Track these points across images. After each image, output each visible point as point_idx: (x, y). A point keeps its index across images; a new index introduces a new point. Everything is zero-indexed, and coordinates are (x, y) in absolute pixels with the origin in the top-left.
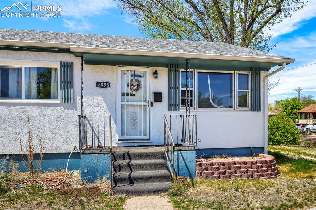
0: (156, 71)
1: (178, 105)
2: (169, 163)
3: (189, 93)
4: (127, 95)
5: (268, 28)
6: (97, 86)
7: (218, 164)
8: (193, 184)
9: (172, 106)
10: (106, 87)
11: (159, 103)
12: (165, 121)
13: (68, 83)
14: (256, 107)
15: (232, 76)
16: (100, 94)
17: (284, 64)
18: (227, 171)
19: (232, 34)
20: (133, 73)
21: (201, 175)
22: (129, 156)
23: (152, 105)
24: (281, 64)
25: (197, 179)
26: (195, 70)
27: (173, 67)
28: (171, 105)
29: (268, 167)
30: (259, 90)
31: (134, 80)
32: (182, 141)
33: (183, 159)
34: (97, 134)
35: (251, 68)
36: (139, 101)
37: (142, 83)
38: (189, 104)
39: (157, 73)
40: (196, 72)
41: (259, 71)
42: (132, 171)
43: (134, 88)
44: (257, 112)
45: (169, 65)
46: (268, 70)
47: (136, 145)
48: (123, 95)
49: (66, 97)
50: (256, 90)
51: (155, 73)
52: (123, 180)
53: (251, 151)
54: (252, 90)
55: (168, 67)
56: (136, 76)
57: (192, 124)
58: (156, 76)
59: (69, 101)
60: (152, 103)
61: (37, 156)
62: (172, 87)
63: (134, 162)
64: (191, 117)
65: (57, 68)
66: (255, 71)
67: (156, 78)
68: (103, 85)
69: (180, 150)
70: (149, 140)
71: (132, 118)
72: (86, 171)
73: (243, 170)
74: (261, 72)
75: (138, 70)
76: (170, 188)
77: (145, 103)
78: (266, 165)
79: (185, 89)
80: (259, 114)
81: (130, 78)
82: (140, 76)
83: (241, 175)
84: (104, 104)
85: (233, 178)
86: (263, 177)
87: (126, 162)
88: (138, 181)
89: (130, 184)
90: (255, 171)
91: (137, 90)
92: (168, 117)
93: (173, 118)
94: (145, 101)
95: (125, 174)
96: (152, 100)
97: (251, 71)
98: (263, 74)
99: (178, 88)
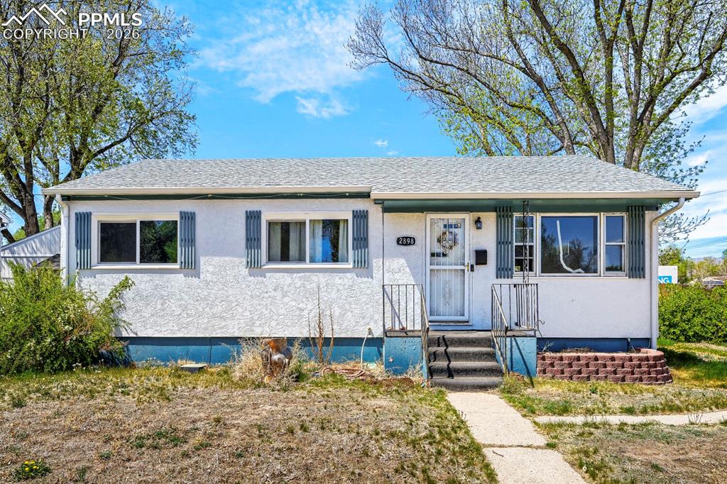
0: (479, 218)
1: (510, 269)
2: (498, 353)
3: (528, 252)
4: (438, 255)
5: (680, 113)
6: (398, 243)
7: (570, 358)
8: (532, 383)
9: (502, 271)
10: (410, 244)
11: (482, 266)
12: (494, 292)
13: (362, 241)
14: (637, 270)
15: (597, 219)
16: (403, 255)
17: (682, 200)
18: (584, 369)
19: (609, 129)
20: (446, 222)
21: (545, 373)
22: (445, 342)
23: (472, 270)
24: (677, 200)
25: (539, 378)
26: (538, 214)
27: (503, 211)
28: (501, 269)
29: (650, 366)
30: (643, 243)
31: (447, 233)
32: (516, 324)
33: (519, 349)
34: (397, 312)
35: (628, 207)
36: (455, 264)
37: (459, 237)
38: (527, 268)
39: (480, 222)
40: (538, 218)
41: (642, 210)
42: (450, 361)
43: (448, 246)
44: (638, 279)
45: (498, 209)
46: (657, 209)
47: (449, 328)
48: (433, 255)
49: (360, 260)
50: (638, 243)
51: (478, 222)
52: (440, 371)
53: (628, 343)
54: (631, 242)
55: (496, 211)
56: (451, 226)
57: (532, 298)
58: (479, 225)
59: (363, 265)
60: (472, 266)
61: (327, 341)
62: (502, 242)
63: (451, 349)
64: (529, 287)
65: (347, 220)
66: (635, 210)
67: (479, 228)
68: (406, 241)
69: (514, 336)
70: (468, 322)
71: (444, 289)
72: (391, 360)
73: (608, 369)
74: (646, 212)
75: (453, 217)
76: (501, 383)
77: (462, 267)
78: (647, 364)
79: (522, 244)
80: (643, 283)
81: (443, 229)
82: (456, 227)
83: (606, 377)
84: (407, 270)
85: (593, 381)
86: (642, 381)
87: (442, 349)
88: (458, 373)
89: (449, 377)
90: (628, 373)
91: (451, 247)
92: (497, 287)
93: (505, 288)
94: (464, 264)
95: (442, 364)
96: (473, 261)
97: (628, 211)
98: (649, 215)
99: (510, 243)
